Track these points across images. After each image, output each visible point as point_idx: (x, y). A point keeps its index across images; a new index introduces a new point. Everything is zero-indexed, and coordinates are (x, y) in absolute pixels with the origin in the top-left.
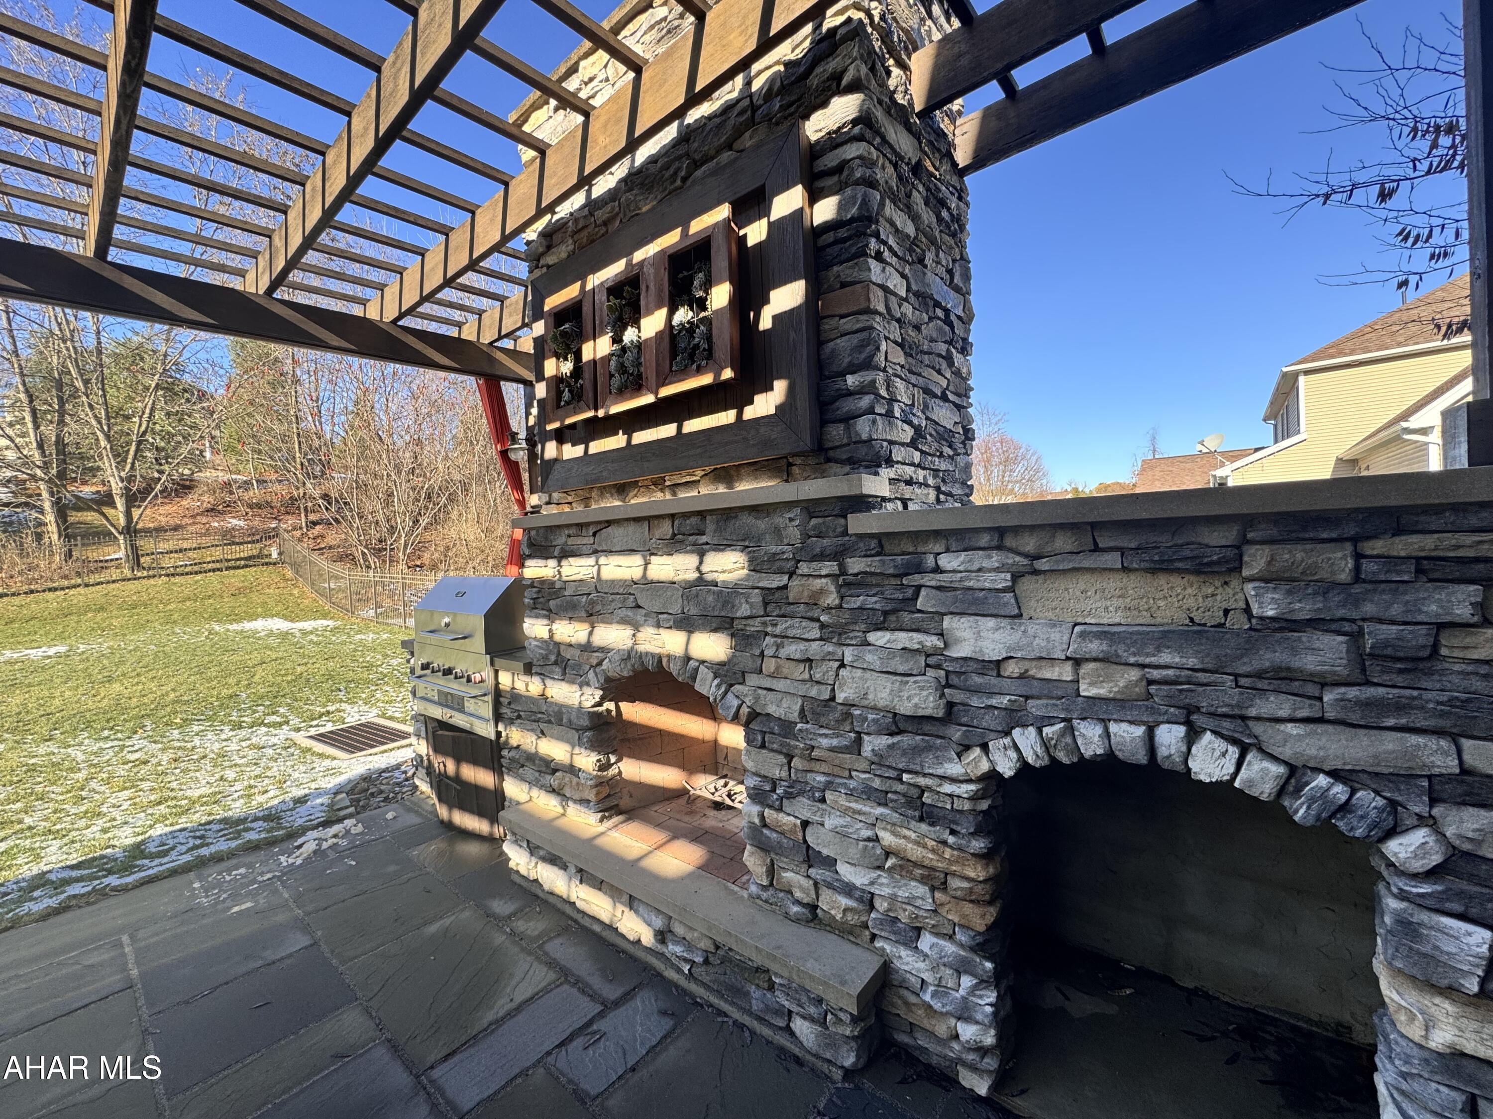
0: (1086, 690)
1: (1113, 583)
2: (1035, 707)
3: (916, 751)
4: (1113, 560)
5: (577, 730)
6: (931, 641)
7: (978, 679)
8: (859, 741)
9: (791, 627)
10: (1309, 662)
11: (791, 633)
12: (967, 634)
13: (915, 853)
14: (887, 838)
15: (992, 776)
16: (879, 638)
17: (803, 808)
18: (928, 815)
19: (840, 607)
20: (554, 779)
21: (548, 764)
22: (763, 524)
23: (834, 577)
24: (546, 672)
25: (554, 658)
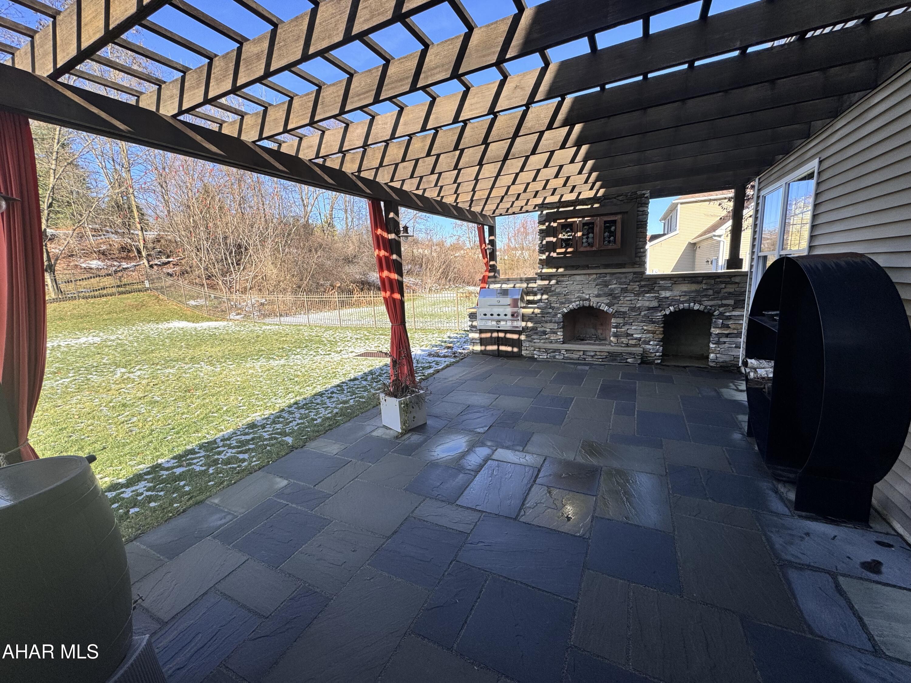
0: (681, 300)
1: (686, 285)
2: (673, 303)
3: (652, 312)
4: (687, 282)
5: (557, 323)
6: (657, 295)
7: (664, 300)
8: (640, 313)
10: (709, 293)
11: (628, 295)
12: (664, 293)
13: (650, 329)
14: (645, 328)
15: (666, 314)
16: (648, 295)
17: (627, 327)
18: (654, 322)
19: (639, 290)
20: (547, 336)
21: (545, 333)
22: (622, 276)
23: (638, 285)
24: (545, 311)
25: (549, 307)
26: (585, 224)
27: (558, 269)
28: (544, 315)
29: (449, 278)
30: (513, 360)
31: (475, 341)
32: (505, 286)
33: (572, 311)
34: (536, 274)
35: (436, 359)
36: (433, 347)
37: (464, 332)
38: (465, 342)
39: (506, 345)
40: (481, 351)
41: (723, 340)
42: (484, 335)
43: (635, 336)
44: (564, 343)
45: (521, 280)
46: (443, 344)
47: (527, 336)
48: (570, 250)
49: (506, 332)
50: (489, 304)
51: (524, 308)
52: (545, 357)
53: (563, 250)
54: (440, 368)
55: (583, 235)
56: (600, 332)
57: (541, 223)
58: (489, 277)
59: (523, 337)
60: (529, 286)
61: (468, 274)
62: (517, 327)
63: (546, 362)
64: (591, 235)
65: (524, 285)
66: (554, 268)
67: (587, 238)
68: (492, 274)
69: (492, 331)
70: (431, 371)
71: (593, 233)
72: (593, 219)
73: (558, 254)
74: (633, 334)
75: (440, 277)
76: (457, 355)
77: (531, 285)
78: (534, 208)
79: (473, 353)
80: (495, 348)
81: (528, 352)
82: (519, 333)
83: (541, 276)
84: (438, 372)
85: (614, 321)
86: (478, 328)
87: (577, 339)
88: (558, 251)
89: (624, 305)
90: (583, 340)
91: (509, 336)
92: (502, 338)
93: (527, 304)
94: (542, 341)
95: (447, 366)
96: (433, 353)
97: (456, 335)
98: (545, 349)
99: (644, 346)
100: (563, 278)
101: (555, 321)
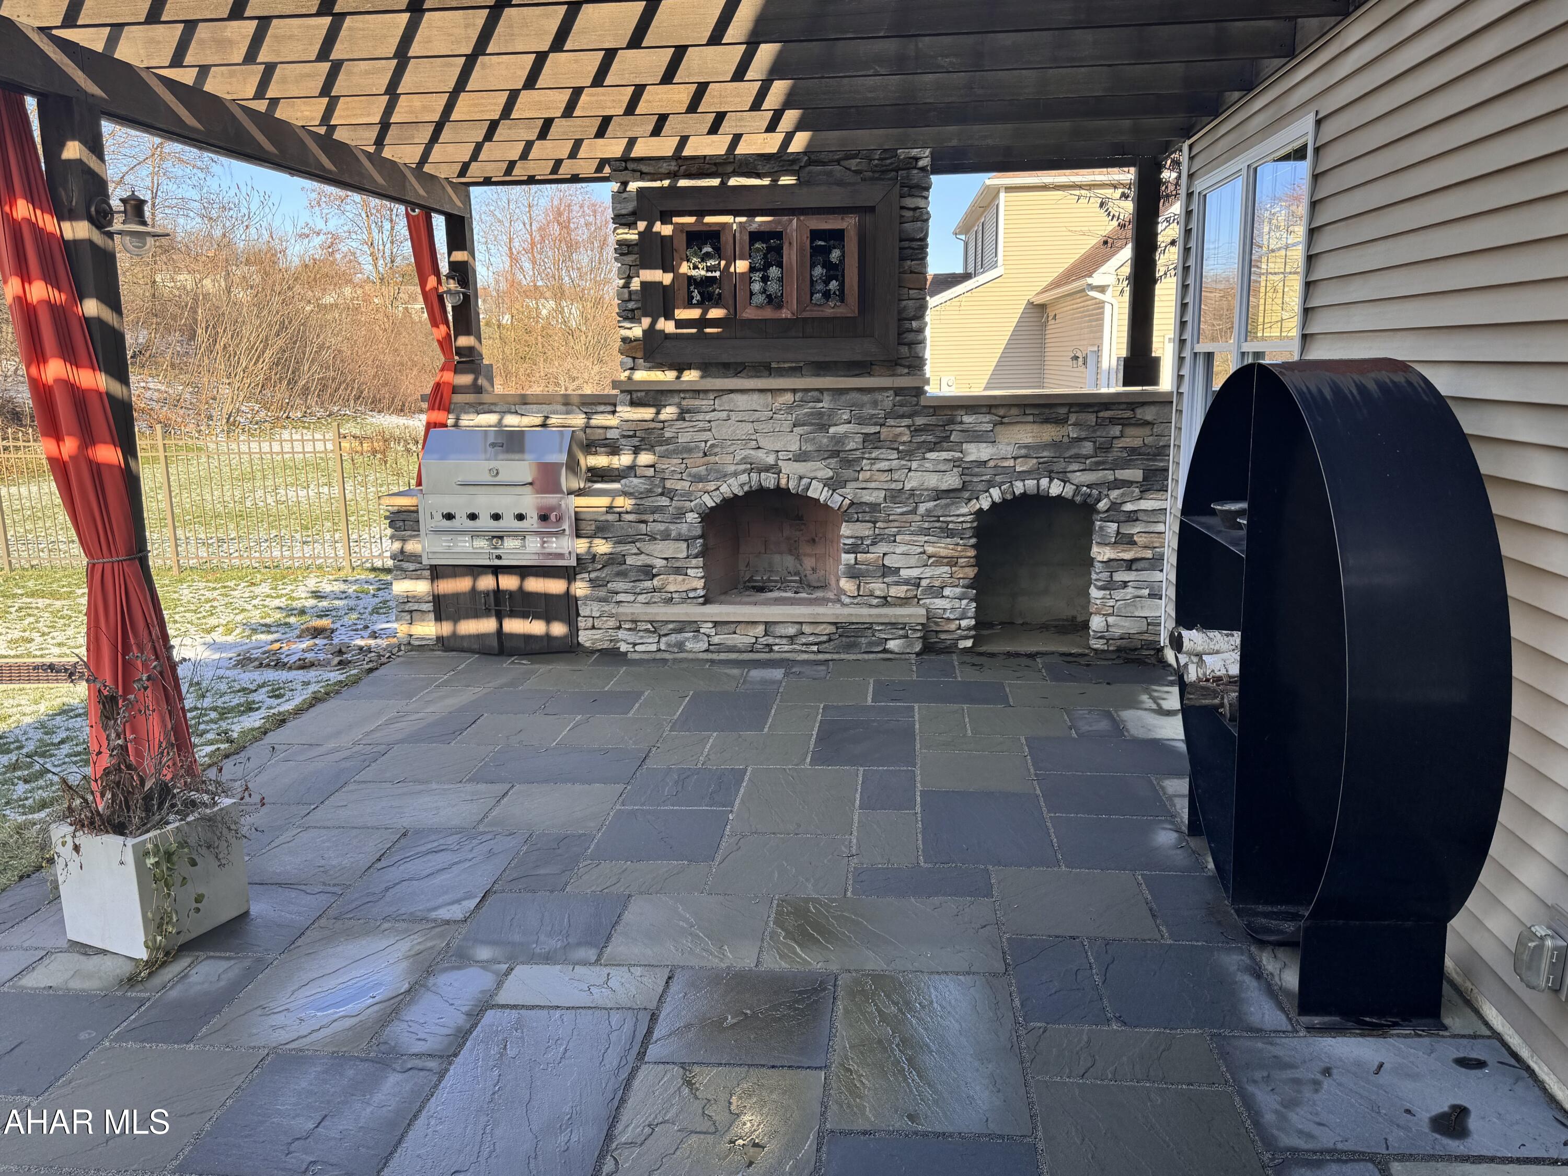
0: (1018, 469)
1: (1029, 427)
2: (998, 479)
3: (947, 505)
4: (1030, 418)
5: (686, 540)
6: (959, 455)
7: (977, 470)
8: (916, 508)
9: (882, 453)
10: (1084, 452)
11: (882, 456)
12: (975, 451)
13: (944, 552)
14: (930, 549)
15: (981, 509)
16: (934, 456)
17: (882, 548)
18: (951, 534)
19: (910, 441)
20: (655, 582)
21: (648, 572)
22: (866, 398)
23: (908, 427)
24: (648, 502)
25: (660, 490)
26: (755, 236)
27: (680, 370)
28: (645, 517)
29: (302, 383)
30: (548, 662)
31: (416, 607)
32: (511, 421)
33: (730, 505)
34: (615, 384)
35: (271, 675)
36: (254, 631)
37: (372, 576)
38: (376, 611)
39: (524, 615)
40: (440, 639)
41: (1120, 576)
42: (447, 586)
43: (904, 573)
44: (707, 601)
45: (567, 403)
46: (292, 620)
47: (595, 584)
48: (715, 313)
49: (523, 571)
50: (461, 478)
51: (580, 493)
52: (653, 648)
53: (695, 313)
54: (289, 706)
55: (752, 269)
56: (809, 563)
57: (623, 220)
58: (455, 390)
59: (580, 588)
60: (593, 422)
61: (372, 372)
62: (560, 556)
63: (655, 662)
64: (774, 271)
65: (578, 420)
66: (671, 367)
67: (765, 279)
68: (465, 379)
69: (475, 571)
70: (254, 721)
71: (780, 265)
72: (779, 222)
73: (680, 324)
74: (898, 569)
75: (268, 379)
76: (348, 656)
77: (598, 420)
78: (599, 169)
79: (413, 647)
80: (487, 625)
81: (597, 634)
82: (569, 574)
83: (630, 392)
84: (283, 721)
85: (848, 533)
86: (425, 562)
87: (747, 588)
88: (682, 314)
89: (873, 485)
90: (761, 590)
91: (534, 585)
92: (511, 593)
93: (589, 480)
94: (641, 598)
95: (316, 700)
96: (256, 654)
97: (343, 587)
98: (651, 622)
99: (928, 601)
100: (697, 402)
101: (679, 534)
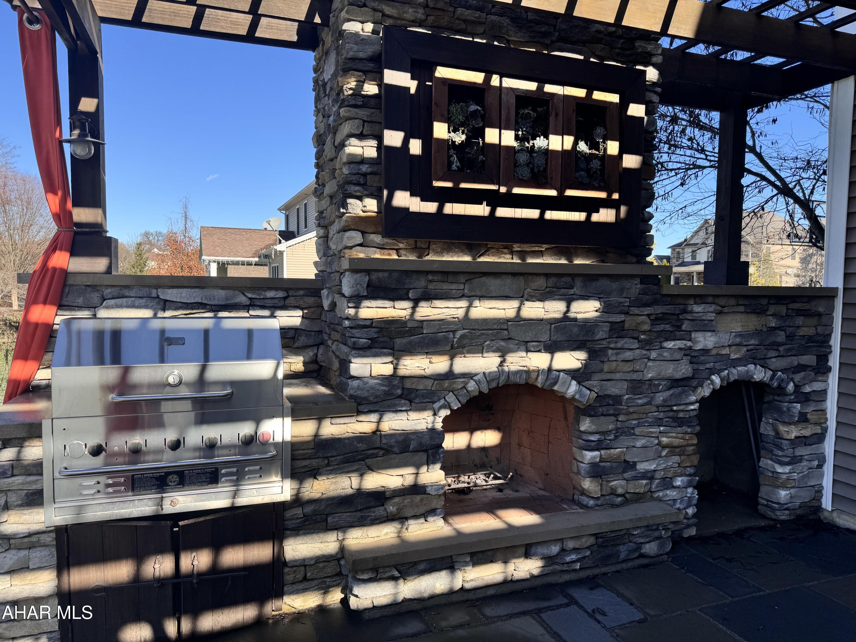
0: (732, 357)
2: (718, 366)
3: (680, 394)
6: (689, 344)
7: (702, 358)
8: (652, 398)
9: (626, 343)
10: (779, 340)
11: (626, 346)
12: (701, 339)
13: (676, 442)
14: (665, 440)
15: (704, 397)
16: (670, 344)
18: (681, 423)
19: (650, 331)
20: (389, 507)
21: (379, 496)
22: (615, 285)
23: (648, 315)
24: (383, 407)
25: (399, 392)
41: (801, 451)
43: (642, 467)
47: (311, 520)
67: (531, 151)
74: (635, 463)
81: (310, 587)
83: (369, 272)
85: (593, 428)
89: (618, 376)
98: (397, 566)
99: (661, 494)
100: (446, 286)
101: (421, 444)
